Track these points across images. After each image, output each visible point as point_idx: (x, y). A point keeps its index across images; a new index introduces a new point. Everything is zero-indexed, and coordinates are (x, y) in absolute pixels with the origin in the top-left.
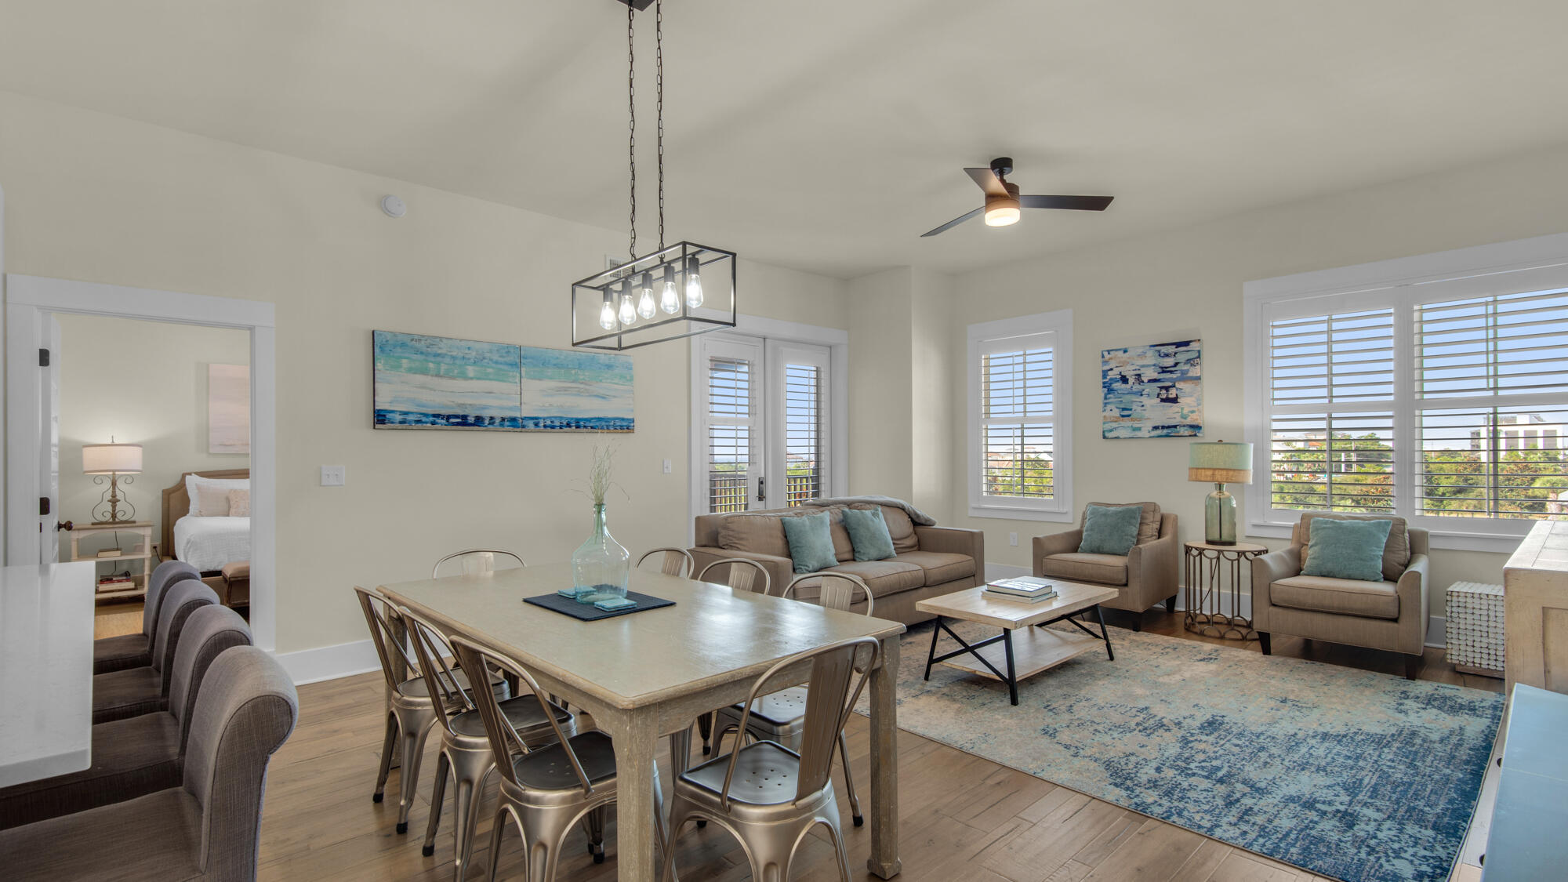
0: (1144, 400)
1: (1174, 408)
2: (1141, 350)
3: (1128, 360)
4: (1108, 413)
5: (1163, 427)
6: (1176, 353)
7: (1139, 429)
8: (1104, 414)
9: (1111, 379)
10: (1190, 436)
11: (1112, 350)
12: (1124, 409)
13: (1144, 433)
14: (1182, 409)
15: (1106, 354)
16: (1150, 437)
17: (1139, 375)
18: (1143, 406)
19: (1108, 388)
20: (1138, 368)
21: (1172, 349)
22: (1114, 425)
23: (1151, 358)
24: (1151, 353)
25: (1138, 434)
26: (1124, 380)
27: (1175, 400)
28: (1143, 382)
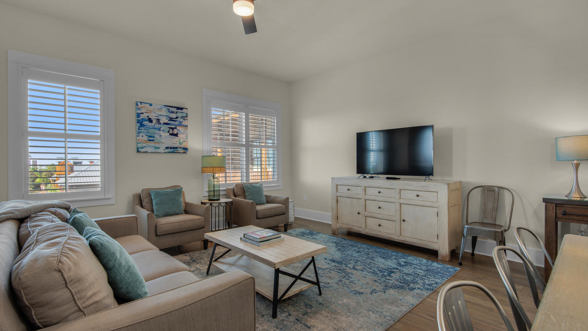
0: (161, 133)
1: (176, 139)
2: (159, 107)
3: (152, 110)
4: (140, 138)
5: (171, 148)
6: (177, 112)
7: (159, 148)
8: (138, 138)
9: (142, 119)
10: (183, 153)
11: (143, 103)
12: (150, 137)
13: (161, 150)
14: (180, 140)
15: (139, 104)
16: (164, 152)
17: (159, 120)
18: (160, 136)
19: (141, 123)
20: (158, 115)
21: (175, 110)
22: (144, 145)
23: (164, 112)
24: (164, 109)
25: (158, 151)
26: (150, 120)
27: (176, 135)
28: (161, 123)
